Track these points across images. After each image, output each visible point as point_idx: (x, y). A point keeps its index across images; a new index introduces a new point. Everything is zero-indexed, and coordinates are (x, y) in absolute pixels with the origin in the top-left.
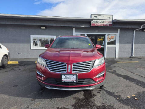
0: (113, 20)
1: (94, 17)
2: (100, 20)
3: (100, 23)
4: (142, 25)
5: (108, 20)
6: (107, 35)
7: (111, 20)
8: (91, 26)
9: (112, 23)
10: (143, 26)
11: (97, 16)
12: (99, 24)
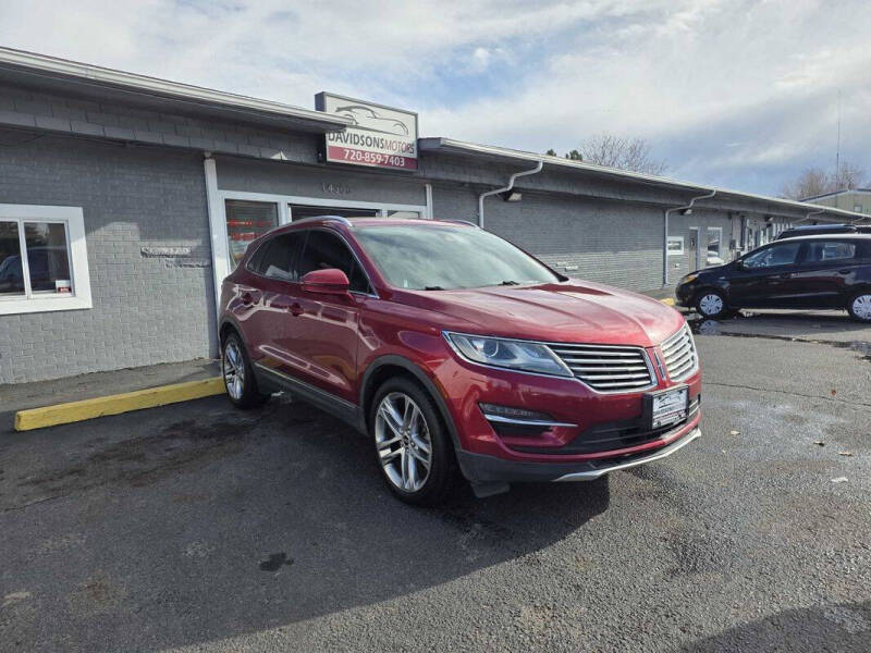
0: (419, 141)
1: (339, 110)
2: (366, 133)
3: (365, 148)
4: (511, 173)
5: (398, 139)
6: (385, 213)
7: (411, 139)
8: (329, 159)
9: (414, 156)
10: (516, 180)
11: (349, 109)
12: (363, 153)
